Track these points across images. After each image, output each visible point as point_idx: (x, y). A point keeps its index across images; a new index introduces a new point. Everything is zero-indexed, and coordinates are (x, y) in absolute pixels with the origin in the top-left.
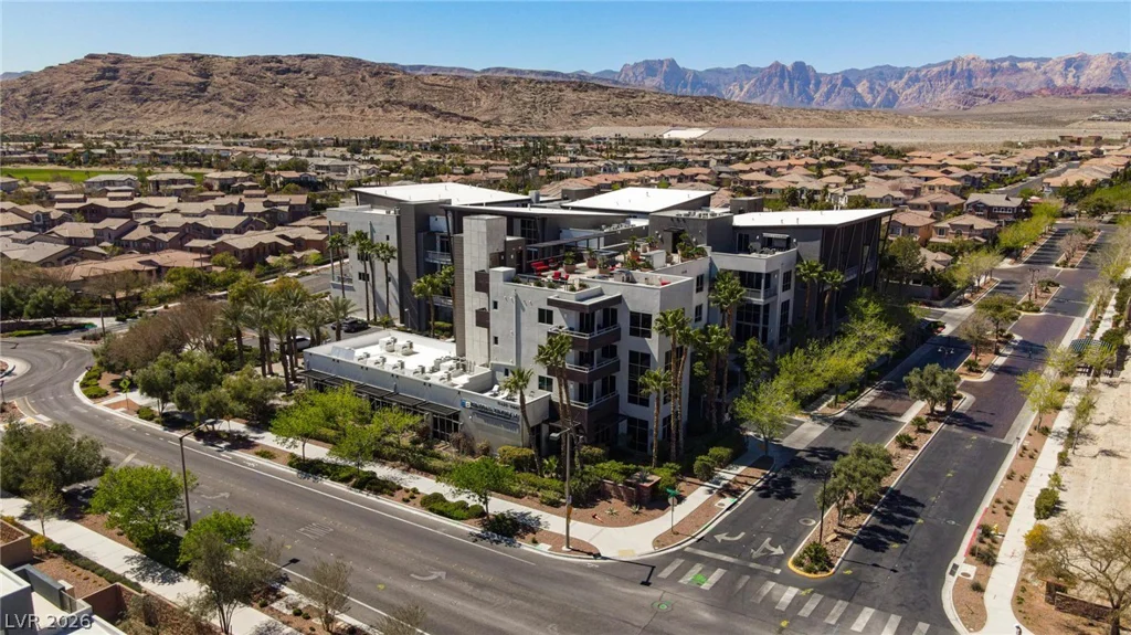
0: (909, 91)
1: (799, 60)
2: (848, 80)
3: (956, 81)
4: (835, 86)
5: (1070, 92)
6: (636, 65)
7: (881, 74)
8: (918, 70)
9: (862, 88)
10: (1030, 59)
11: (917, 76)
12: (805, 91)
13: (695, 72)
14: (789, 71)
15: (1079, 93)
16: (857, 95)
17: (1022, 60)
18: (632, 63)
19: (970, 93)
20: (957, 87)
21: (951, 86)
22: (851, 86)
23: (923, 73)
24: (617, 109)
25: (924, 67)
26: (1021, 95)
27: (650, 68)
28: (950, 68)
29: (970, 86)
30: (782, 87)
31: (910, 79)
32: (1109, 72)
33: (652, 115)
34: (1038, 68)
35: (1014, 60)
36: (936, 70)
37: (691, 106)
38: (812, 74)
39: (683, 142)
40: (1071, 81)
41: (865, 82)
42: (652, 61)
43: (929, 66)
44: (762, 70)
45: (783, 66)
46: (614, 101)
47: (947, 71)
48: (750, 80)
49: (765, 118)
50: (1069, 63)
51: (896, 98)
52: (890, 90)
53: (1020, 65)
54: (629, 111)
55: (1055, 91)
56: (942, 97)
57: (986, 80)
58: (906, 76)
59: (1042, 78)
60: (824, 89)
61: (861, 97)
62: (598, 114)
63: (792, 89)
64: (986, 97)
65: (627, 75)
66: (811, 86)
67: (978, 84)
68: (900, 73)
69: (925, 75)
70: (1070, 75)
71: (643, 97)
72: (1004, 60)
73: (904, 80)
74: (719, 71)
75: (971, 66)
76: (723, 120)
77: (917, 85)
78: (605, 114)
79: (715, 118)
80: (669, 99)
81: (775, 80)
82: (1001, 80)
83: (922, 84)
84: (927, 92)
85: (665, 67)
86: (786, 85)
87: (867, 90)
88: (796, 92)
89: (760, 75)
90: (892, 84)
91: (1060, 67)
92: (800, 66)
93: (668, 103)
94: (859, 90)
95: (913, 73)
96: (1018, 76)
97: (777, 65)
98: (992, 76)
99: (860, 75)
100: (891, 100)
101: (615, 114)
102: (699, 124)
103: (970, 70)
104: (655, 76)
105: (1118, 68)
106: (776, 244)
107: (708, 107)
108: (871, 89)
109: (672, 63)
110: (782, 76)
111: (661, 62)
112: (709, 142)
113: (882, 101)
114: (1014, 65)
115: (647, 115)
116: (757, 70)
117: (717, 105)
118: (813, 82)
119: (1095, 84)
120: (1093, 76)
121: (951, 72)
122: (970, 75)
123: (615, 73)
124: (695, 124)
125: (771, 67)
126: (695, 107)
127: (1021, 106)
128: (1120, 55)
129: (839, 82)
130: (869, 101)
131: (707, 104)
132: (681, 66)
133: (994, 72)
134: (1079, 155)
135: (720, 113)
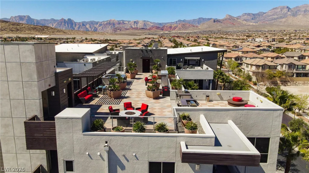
0: (100, 28)
1: (69, 18)
2: (84, 24)
3: (111, 26)
4: (80, 26)
5: (136, 29)
6: (16, 17)
7: (92, 23)
8: (101, 22)
9: (88, 26)
10: (127, 21)
11: (101, 24)
12: (72, 27)
13: (37, 20)
14: (67, 21)
15: (138, 29)
16: (87, 28)
17: (125, 21)
18: (14, 16)
19: (115, 29)
20: (111, 27)
21: (110, 27)
22: (85, 26)
23: (103, 23)
24: (13, 29)
25: (103, 22)
26: (127, 29)
27: (21, 18)
28: (109, 22)
29: (114, 27)
30: (65, 25)
31: (100, 24)
32: (143, 24)
33: (27, 31)
34: (128, 23)
35: (123, 21)
36: (106, 22)
37: (40, 29)
38: (73, 22)
39: (43, 39)
40: (136, 26)
41: (88, 25)
42: (21, 16)
43: (104, 21)
44: (58, 20)
45: (65, 20)
46: (11, 26)
47: (108, 23)
48: (55, 23)
49: (65, 33)
50: (135, 22)
51: (97, 29)
52: (95, 27)
53: (124, 22)
54: (17, 30)
55: (133, 28)
56: (108, 29)
57: (118, 25)
58: (99, 24)
59: (130, 25)
60: (77, 26)
61: (88, 29)
62: (6, 30)
63: (68, 26)
64: (119, 29)
65: (13, 20)
66: (74, 25)
67: (116, 26)
68: (97, 23)
69: (103, 24)
70: (135, 25)
71: (22, 25)
72: (121, 21)
73: (98, 25)
74: (45, 20)
75: (114, 22)
76: (52, 33)
77: (102, 26)
78: (8, 31)
79: (49, 32)
80: (32, 26)
81: (63, 23)
82: (121, 26)
83: (103, 26)
84: (104, 28)
85: (26, 18)
86: (66, 25)
87: (89, 27)
88: (69, 27)
89: (58, 22)
90: (95, 26)
91: (133, 23)
92: (69, 20)
93: (32, 28)
94: (87, 27)
95: (100, 23)
96: (125, 25)
97: (63, 19)
98: (119, 25)
99: (87, 23)
100: (96, 30)
101: (12, 31)
102: (44, 34)
103: (114, 23)
104: (23, 20)
105: (144, 24)
106: (190, 63)
107: (46, 29)
108: (90, 27)
109: (29, 17)
110: (65, 22)
111: (25, 16)
112: (52, 38)
113: (93, 30)
114: (123, 22)
115: (25, 31)
116: (57, 20)
117: (49, 29)
118: (74, 24)
119: (141, 27)
120: (140, 25)
121: (109, 23)
122: (114, 24)
123: (8, 19)
124: (43, 34)
125: (61, 19)
126: (41, 29)
127: (128, 32)
128: (145, 21)
129: (81, 25)
130: (90, 30)
131: (45, 28)
132: (32, 18)
133: (119, 23)
134: (155, 41)
135: (50, 31)
